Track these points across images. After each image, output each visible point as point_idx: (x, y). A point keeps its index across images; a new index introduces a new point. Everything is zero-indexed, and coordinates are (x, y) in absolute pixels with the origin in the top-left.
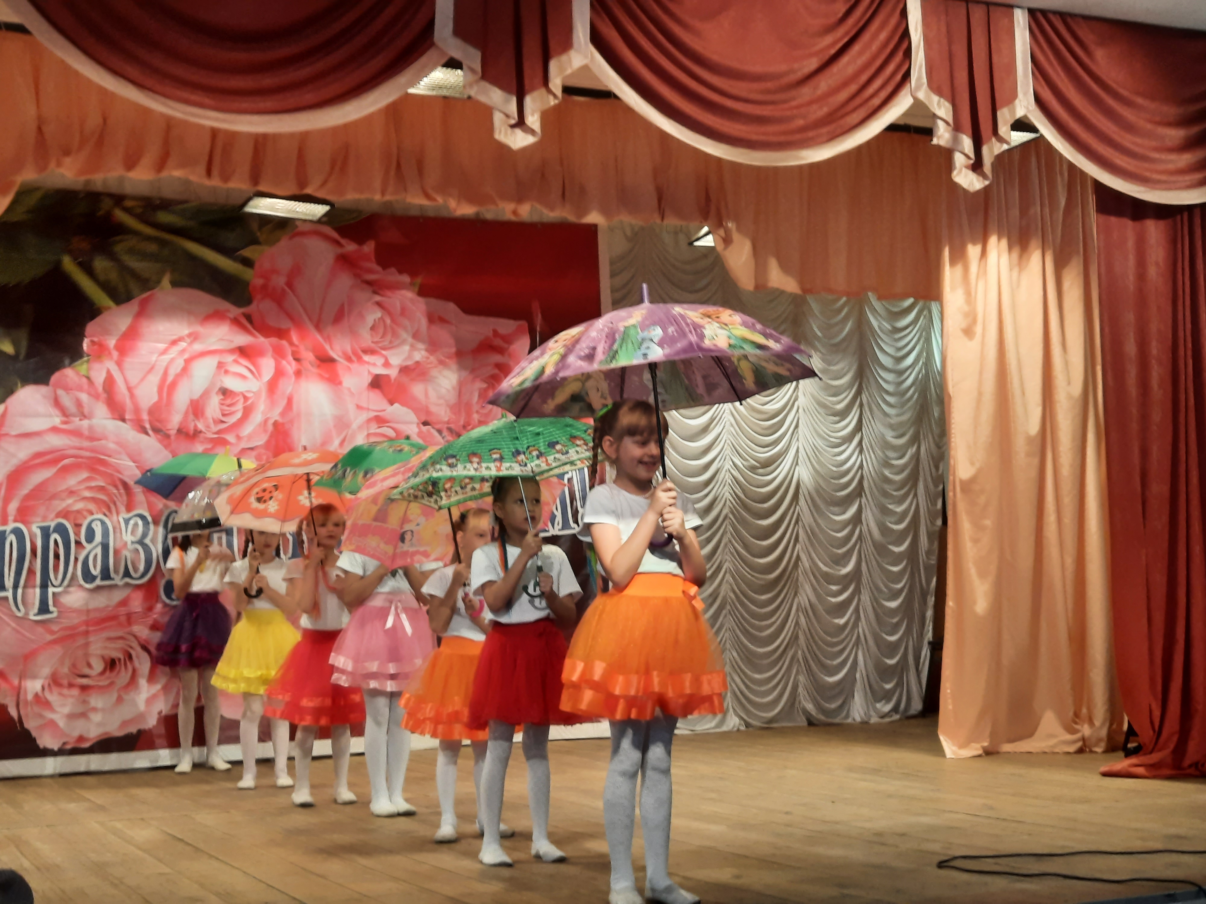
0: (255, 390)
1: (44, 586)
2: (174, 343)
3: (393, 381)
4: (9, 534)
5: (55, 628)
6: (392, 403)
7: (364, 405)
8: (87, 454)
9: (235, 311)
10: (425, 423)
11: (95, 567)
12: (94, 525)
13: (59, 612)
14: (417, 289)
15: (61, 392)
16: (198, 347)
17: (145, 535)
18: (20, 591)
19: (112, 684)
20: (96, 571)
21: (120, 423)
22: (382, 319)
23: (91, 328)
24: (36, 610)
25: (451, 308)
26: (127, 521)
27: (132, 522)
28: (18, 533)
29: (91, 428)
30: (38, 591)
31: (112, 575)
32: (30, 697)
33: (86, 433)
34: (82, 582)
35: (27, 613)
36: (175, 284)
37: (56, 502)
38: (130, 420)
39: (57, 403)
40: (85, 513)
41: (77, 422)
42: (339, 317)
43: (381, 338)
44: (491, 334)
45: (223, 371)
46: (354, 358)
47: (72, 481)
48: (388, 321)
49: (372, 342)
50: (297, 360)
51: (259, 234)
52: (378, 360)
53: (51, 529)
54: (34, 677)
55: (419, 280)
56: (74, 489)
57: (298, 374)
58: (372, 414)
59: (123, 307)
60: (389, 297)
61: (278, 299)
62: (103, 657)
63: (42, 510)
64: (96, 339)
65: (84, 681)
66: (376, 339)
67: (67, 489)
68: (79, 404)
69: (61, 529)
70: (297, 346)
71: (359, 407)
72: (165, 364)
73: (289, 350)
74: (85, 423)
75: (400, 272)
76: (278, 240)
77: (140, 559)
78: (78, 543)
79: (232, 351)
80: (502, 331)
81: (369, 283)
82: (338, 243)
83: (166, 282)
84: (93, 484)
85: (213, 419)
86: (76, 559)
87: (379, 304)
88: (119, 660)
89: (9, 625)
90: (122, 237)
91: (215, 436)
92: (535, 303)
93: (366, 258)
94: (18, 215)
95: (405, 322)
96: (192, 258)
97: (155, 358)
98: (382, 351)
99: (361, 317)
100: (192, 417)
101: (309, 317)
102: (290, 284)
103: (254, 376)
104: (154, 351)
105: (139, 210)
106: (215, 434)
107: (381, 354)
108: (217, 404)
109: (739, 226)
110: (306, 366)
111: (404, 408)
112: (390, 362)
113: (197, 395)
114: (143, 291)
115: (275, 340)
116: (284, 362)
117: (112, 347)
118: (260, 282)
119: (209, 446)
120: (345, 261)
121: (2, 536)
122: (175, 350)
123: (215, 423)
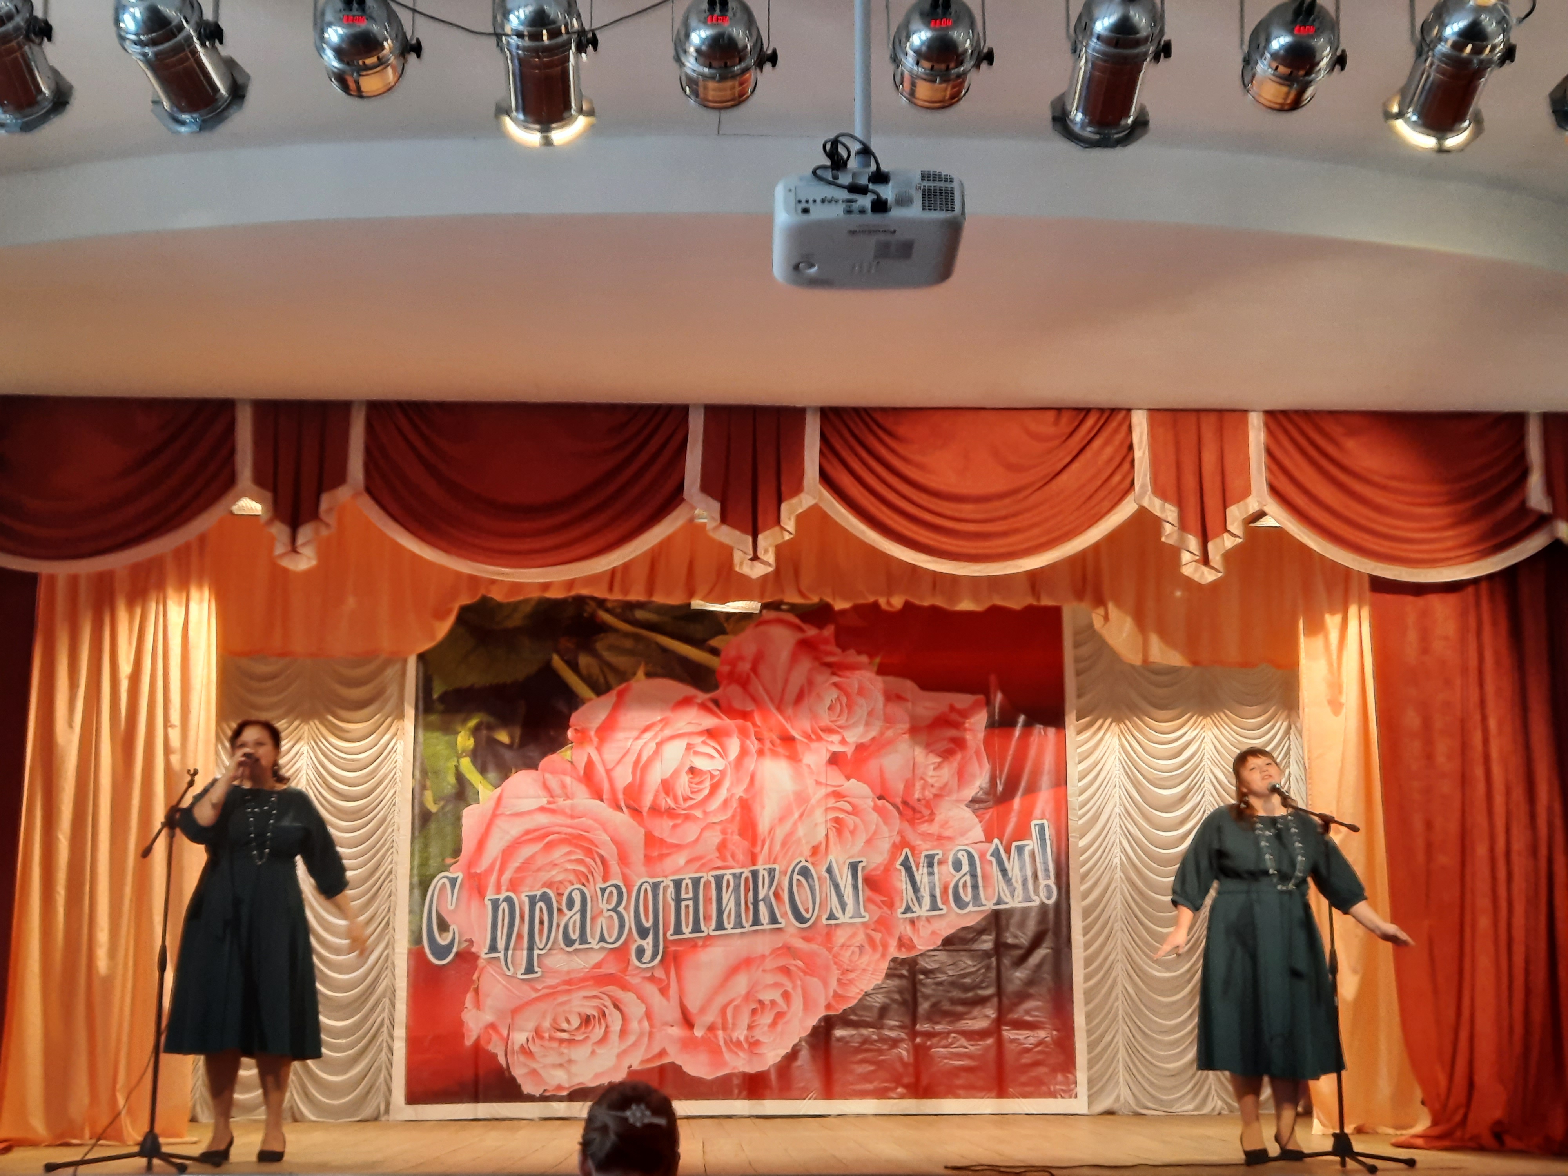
0: (720, 768)
1: (531, 949)
2: (646, 729)
3: (849, 756)
4: (503, 901)
5: (539, 987)
6: (848, 778)
7: (824, 781)
8: (569, 830)
9: (702, 697)
10: (880, 798)
11: (574, 932)
12: (573, 894)
13: (542, 972)
14: (875, 668)
15: (548, 776)
16: (668, 732)
17: (619, 903)
18: (510, 952)
19: (588, 1037)
20: (574, 936)
21: (598, 802)
22: (838, 699)
23: (575, 718)
24: (523, 971)
25: (908, 686)
26: (603, 891)
27: (607, 892)
28: (508, 900)
29: (573, 807)
30: (525, 952)
31: (589, 940)
32: (517, 1047)
33: (568, 811)
34: (563, 945)
35: (515, 973)
36: (649, 675)
37: (542, 873)
38: (606, 799)
39: (546, 787)
40: (567, 884)
41: (561, 802)
42: (799, 698)
43: (839, 716)
44: (947, 709)
45: (692, 751)
46: (813, 737)
47: (558, 854)
48: (844, 700)
49: (832, 722)
50: (759, 739)
51: (726, 625)
52: (836, 738)
53: (538, 897)
54: (522, 1030)
55: (877, 660)
56: (556, 862)
57: (760, 753)
58: (830, 789)
59: (602, 697)
60: (847, 677)
61: (744, 683)
62: (579, 1014)
63: (529, 881)
64: (578, 728)
65: (564, 1035)
66: (834, 719)
67: (551, 862)
68: (563, 786)
69: (545, 898)
70: (759, 727)
71: (818, 783)
72: (639, 748)
73: (752, 730)
74: (569, 802)
75: (859, 653)
76: (743, 629)
77: (613, 925)
78: (560, 910)
79: (701, 733)
80: (959, 706)
81: (828, 665)
82: (801, 630)
83: (640, 674)
84: (573, 857)
85: (683, 796)
86: (558, 926)
87: (835, 685)
88: (594, 1016)
89: (499, 982)
90: (602, 635)
91: (684, 812)
92: (993, 679)
93: (826, 641)
94: (516, 621)
95: (862, 701)
96: (664, 650)
97: (630, 744)
98: (839, 730)
99: (819, 697)
100: (663, 795)
101: (772, 699)
102: (754, 669)
103: (721, 756)
104: (629, 738)
105: (619, 610)
106: (684, 809)
107: (838, 732)
108: (687, 783)
109: (1119, 605)
110: (768, 745)
111: (860, 783)
112: (847, 740)
113: (668, 774)
114: (620, 683)
115: (740, 722)
116: (748, 742)
117: (592, 733)
118: (726, 669)
119: (679, 821)
120: (806, 645)
121: (495, 904)
122: (648, 736)
123: (686, 799)
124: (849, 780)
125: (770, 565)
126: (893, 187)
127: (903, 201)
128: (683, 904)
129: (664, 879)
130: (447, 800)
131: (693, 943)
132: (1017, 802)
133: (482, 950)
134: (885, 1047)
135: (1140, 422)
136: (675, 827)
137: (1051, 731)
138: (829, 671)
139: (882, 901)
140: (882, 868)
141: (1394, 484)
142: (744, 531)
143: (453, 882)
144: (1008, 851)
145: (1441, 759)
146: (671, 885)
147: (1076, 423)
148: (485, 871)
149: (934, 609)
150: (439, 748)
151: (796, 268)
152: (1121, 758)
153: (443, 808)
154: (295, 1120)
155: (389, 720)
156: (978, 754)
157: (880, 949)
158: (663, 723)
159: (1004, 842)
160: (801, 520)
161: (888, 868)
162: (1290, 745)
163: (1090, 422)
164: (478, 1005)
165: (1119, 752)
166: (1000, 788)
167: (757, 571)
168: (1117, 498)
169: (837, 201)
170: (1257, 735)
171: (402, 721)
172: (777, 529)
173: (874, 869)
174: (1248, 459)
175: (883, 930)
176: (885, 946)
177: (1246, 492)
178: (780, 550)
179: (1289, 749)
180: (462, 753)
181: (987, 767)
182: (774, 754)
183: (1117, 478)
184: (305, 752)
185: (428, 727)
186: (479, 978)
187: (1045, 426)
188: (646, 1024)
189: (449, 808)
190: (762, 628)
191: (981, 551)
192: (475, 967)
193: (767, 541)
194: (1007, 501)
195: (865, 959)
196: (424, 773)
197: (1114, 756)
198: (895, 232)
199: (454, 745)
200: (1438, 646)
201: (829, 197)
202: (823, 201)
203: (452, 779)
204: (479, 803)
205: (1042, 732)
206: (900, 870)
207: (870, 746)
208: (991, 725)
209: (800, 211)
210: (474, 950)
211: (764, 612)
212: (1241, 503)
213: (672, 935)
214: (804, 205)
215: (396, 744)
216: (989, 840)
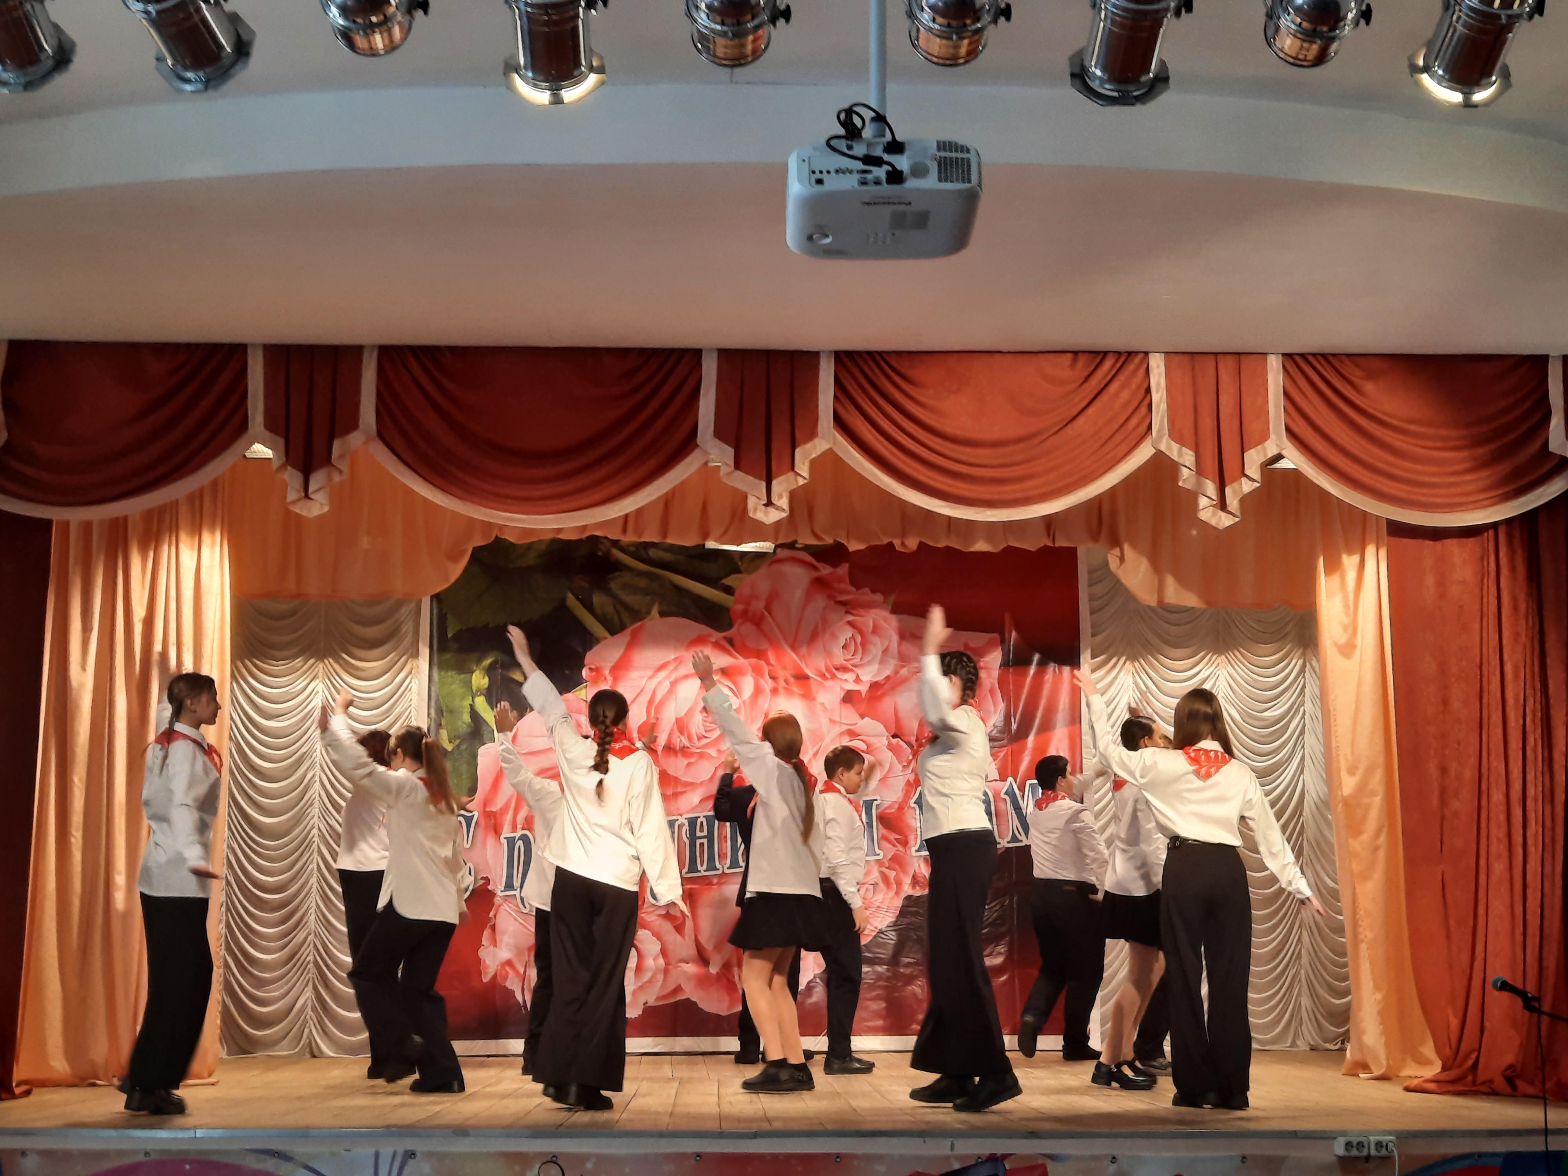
2: (661, 668)
3: (863, 695)
4: (518, 840)
7: (838, 719)
9: (716, 635)
10: (895, 736)
14: (890, 607)
22: (853, 637)
23: (589, 657)
36: (662, 614)
42: (813, 637)
43: (854, 655)
46: (828, 675)
48: (859, 639)
49: (846, 660)
50: (773, 678)
51: (740, 564)
52: (850, 677)
55: (892, 599)
57: (775, 691)
58: (845, 728)
59: (616, 636)
60: (862, 616)
61: (758, 622)
64: (593, 667)
66: (848, 657)
70: (773, 666)
71: (832, 721)
72: (653, 687)
73: (766, 669)
75: (874, 592)
76: (757, 568)
80: (973, 644)
81: (843, 603)
82: (815, 568)
83: (655, 612)
85: (697, 735)
87: (850, 623)
90: (617, 574)
91: (698, 751)
92: (1007, 617)
93: (840, 580)
94: (531, 559)
95: (875, 639)
96: (679, 589)
97: (644, 682)
98: (854, 669)
99: (834, 636)
100: (678, 734)
101: (786, 639)
102: (768, 608)
103: (736, 695)
104: (642, 677)
105: (633, 549)
106: (699, 748)
107: (852, 670)
108: (701, 721)
109: (1134, 546)
110: (782, 683)
111: (875, 722)
112: (861, 678)
113: (681, 714)
114: (634, 622)
115: (753, 660)
116: (762, 681)
117: (607, 672)
118: (740, 607)
119: (693, 760)
120: (820, 583)
121: (511, 842)
122: (662, 674)
123: (699, 739)
124: (863, 718)
125: (783, 510)
126: (908, 158)
127: (919, 171)
128: (698, 842)
129: (679, 817)
130: (463, 739)
131: (707, 881)
132: (1031, 739)
133: (498, 887)
134: (900, 984)
135: (1157, 365)
136: (689, 765)
137: (1066, 670)
138: (843, 609)
139: (895, 839)
140: (896, 806)
141: (1413, 428)
142: (757, 476)
143: (469, 820)
144: (1022, 788)
145: (1456, 704)
146: (687, 824)
147: (1092, 368)
148: (501, 809)
149: (948, 548)
150: (453, 687)
151: (810, 238)
152: (1135, 696)
153: (458, 746)
154: (314, 1056)
155: (404, 658)
156: (992, 692)
157: (895, 886)
158: (677, 663)
159: (1018, 781)
160: (814, 464)
161: (902, 807)
162: (1305, 683)
163: (1108, 364)
164: (494, 942)
165: (1134, 690)
166: (1014, 727)
167: (772, 516)
168: (1134, 443)
169: (851, 172)
170: (1271, 674)
171: (416, 659)
172: (791, 474)
173: (889, 807)
174: (1266, 402)
175: (897, 867)
176: (899, 884)
177: (1264, 436)
178: (793, 496)
179: (1304, 687)
180: (477, 691)
181: (1002, 706)
182: (789, 692)
183: (1134, 421)
184: (320, 691)
185: (443, 666)
186: (495, 916)
187: (1062, 368)
188: (661, 961)
189: (463, 747)
190: (776, 566)
191: (996, 497)
192: (492, 904)
193: (782, 487)
194: (1022, 446)
195: (878, 898)
196: (440, 712)
197: (1128, 694)
198: (910, 203)
199: (468, 684)
200: (1455, 590)
201: (843, 167)
202: (837, 171)
203: (467, 718)
204: (494, 742)
205: (1057, 669)
206: (914, 808)
207: (884, 684)
208: (1005, 664)
209: (813, 181)
210: (490, 887)
211: (779, 550)
212: (1259, 447)
213: (686, 873)
214: (818, 176)
215: (410, 682)
216: (1003, 778)
